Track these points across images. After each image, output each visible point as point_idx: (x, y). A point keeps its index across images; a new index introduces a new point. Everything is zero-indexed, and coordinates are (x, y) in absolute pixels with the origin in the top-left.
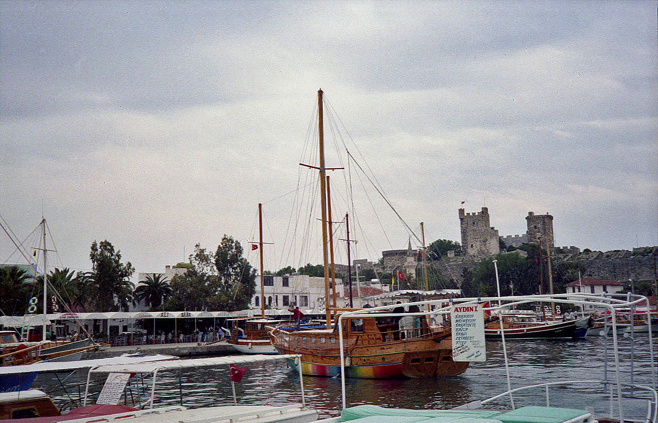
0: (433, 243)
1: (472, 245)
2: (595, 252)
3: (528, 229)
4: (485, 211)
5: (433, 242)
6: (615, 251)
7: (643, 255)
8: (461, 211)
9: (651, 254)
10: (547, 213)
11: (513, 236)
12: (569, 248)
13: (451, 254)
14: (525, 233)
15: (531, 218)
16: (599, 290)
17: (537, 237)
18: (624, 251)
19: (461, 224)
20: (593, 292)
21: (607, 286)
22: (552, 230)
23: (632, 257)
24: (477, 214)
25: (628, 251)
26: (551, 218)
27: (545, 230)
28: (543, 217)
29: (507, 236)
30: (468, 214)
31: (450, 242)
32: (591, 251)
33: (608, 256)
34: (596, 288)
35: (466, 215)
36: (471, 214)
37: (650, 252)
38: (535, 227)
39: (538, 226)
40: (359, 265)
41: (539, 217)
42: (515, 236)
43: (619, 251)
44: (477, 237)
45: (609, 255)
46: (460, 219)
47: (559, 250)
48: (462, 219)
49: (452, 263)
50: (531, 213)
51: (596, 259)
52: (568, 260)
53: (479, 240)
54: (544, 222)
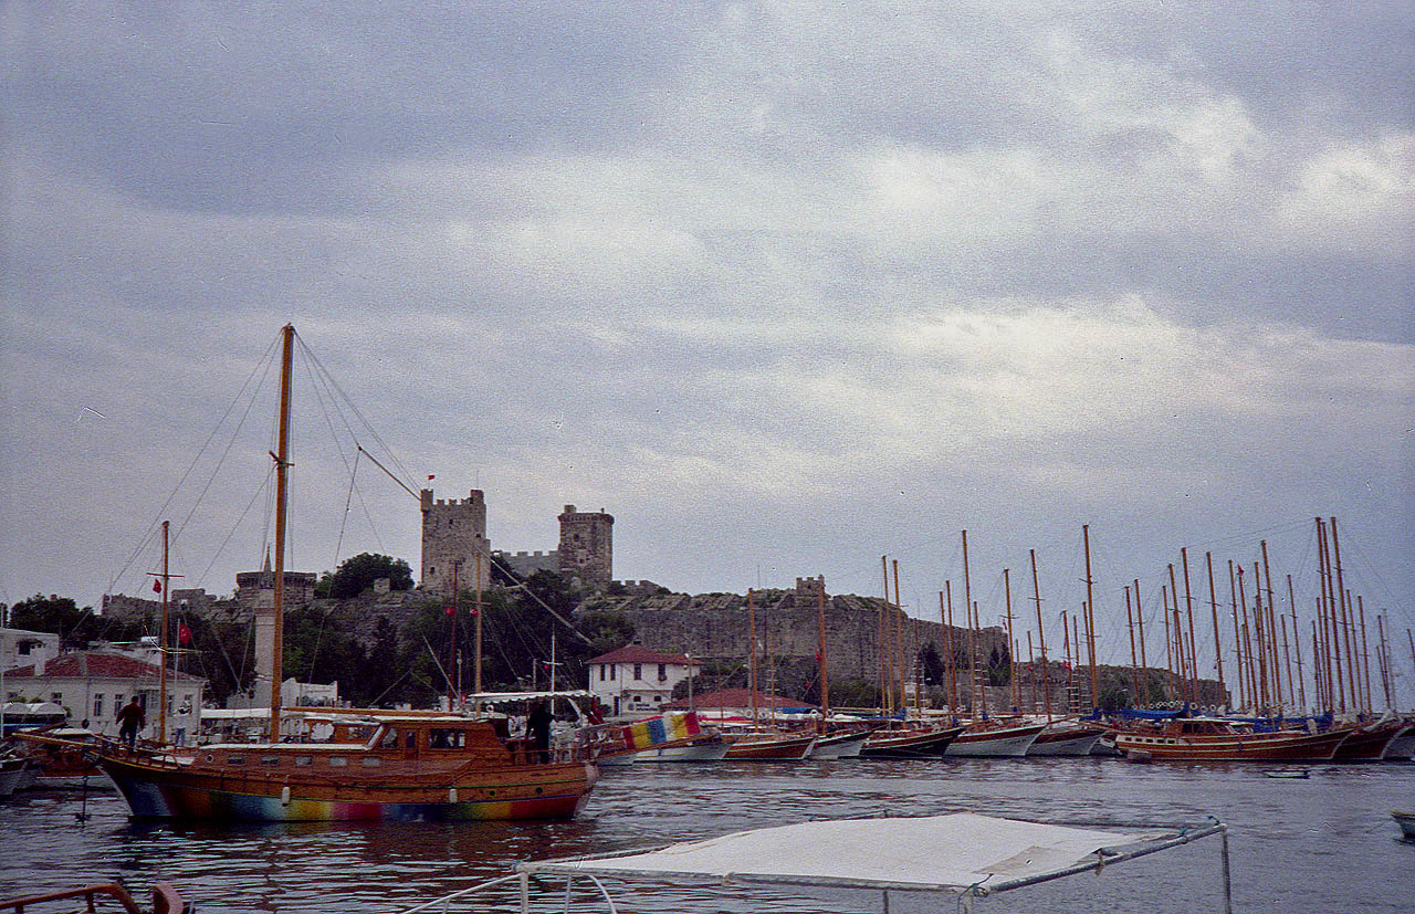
0: (350, 561)
1: (433, 569)
2: (677, 594)
3: (562, 540)
4: (477, 496)
5: (351, 558)
6: (712, 595)
7: (763, 605)
8: (427, 496)
9: (778, 604)
10: (603, 510)
11: (531, 554)
12: (637, 584)
13: (381, 586)
14: (556, 549)
15: (569, 518)
16: (650, 674)
17: (578, 559)
18: (730, 594)
19: (425, 522)
20: (637, 677)
21: (667, 666)
22: (610, 545)
23: (742, 608)
24: (459, 503)
25: (736, 595)
26: (609, 520)
27: (594, 543)
28: (594, 517)
29: (519, 553)
30: (441, 502)
31: (387, 560)
32: (669, 592)
33: (698, 605)
34: (644, 669)
35: (435, 503)
36: (447, 503)
37: (776, 600)
38: (577, 537)
39: (581, 535)
40: (184, 601)
41: (583, 517)
42: (535, 553)
43: (720, 595)
44: (445, 552)
45: (701, 602)
46: (423, 511)
47: (616, 589)
48: (426, 513)
49: (381, 606)
50: (569, 508)
51: (674, 609)
52: (623, 608)
53: (448, 558)
54: (594, 528)
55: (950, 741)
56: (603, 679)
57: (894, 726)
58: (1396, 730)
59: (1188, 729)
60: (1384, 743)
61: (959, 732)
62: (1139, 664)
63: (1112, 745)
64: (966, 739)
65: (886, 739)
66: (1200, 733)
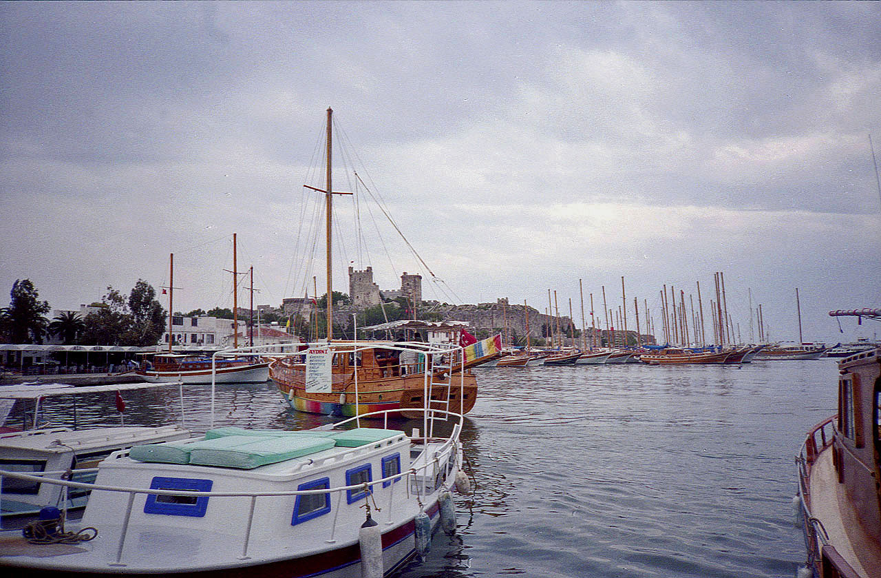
1: (358, 297)
2: (451, 305)
3: (402, 286)
4: (369, 269)
6: (465, 305)
7: (485, 309)
8: (351, 269)
10: (418, 274)
11: (390, 291)
12: (432, 302)
13: (341, 303)
14: (400, 289)
15: (405, 277)
17: (408, 292)
19: (350, 279)
22: (421, 287)
23: (477, 310)
24: (363, 272)
26: (420, 278)
27: (415, 287)
28: (415, 277)
29: (386, 291)
30: (356, 271)
31: (340, 293)
32: (448, 305)
33: (460, 309)
35: (354, 272)
36: (358, 272)
37: (490, 308)
38: (408, 284)
39: (410, 284)
40: (261, 310)
41: (411, 276)
42: (392, 290)
44: (362, 290)
47: (425, 303)
48: (350, 275)
49: (341, 311)
50: (405, 273)
51: (451, 310)
52: (431, 311)
53: (363, 293)
54: (415, 280)
55: (578, 358)
56: (433, 337)
57: (557, 353)
58: (747, 352)
59: (668, 352)
60: (742, 356)
61: (582, 354)
62: (624, 329)
63: (638, 359)
64: (583, 358)
65: (553, 358)
66: (674, 354)
